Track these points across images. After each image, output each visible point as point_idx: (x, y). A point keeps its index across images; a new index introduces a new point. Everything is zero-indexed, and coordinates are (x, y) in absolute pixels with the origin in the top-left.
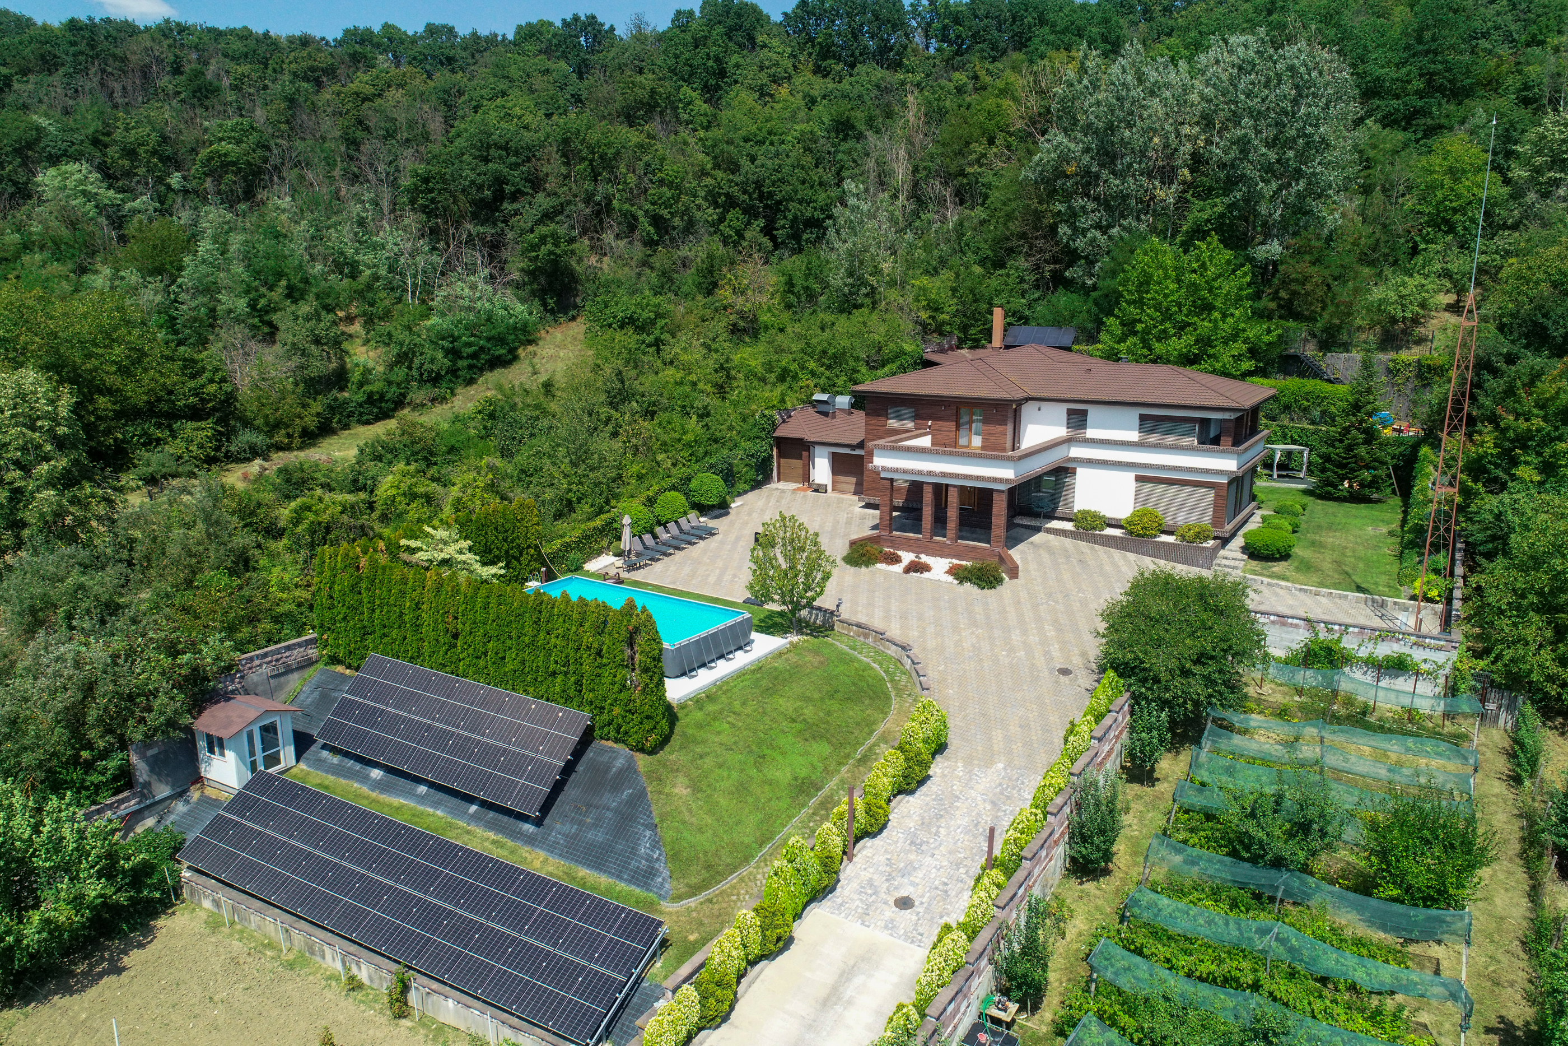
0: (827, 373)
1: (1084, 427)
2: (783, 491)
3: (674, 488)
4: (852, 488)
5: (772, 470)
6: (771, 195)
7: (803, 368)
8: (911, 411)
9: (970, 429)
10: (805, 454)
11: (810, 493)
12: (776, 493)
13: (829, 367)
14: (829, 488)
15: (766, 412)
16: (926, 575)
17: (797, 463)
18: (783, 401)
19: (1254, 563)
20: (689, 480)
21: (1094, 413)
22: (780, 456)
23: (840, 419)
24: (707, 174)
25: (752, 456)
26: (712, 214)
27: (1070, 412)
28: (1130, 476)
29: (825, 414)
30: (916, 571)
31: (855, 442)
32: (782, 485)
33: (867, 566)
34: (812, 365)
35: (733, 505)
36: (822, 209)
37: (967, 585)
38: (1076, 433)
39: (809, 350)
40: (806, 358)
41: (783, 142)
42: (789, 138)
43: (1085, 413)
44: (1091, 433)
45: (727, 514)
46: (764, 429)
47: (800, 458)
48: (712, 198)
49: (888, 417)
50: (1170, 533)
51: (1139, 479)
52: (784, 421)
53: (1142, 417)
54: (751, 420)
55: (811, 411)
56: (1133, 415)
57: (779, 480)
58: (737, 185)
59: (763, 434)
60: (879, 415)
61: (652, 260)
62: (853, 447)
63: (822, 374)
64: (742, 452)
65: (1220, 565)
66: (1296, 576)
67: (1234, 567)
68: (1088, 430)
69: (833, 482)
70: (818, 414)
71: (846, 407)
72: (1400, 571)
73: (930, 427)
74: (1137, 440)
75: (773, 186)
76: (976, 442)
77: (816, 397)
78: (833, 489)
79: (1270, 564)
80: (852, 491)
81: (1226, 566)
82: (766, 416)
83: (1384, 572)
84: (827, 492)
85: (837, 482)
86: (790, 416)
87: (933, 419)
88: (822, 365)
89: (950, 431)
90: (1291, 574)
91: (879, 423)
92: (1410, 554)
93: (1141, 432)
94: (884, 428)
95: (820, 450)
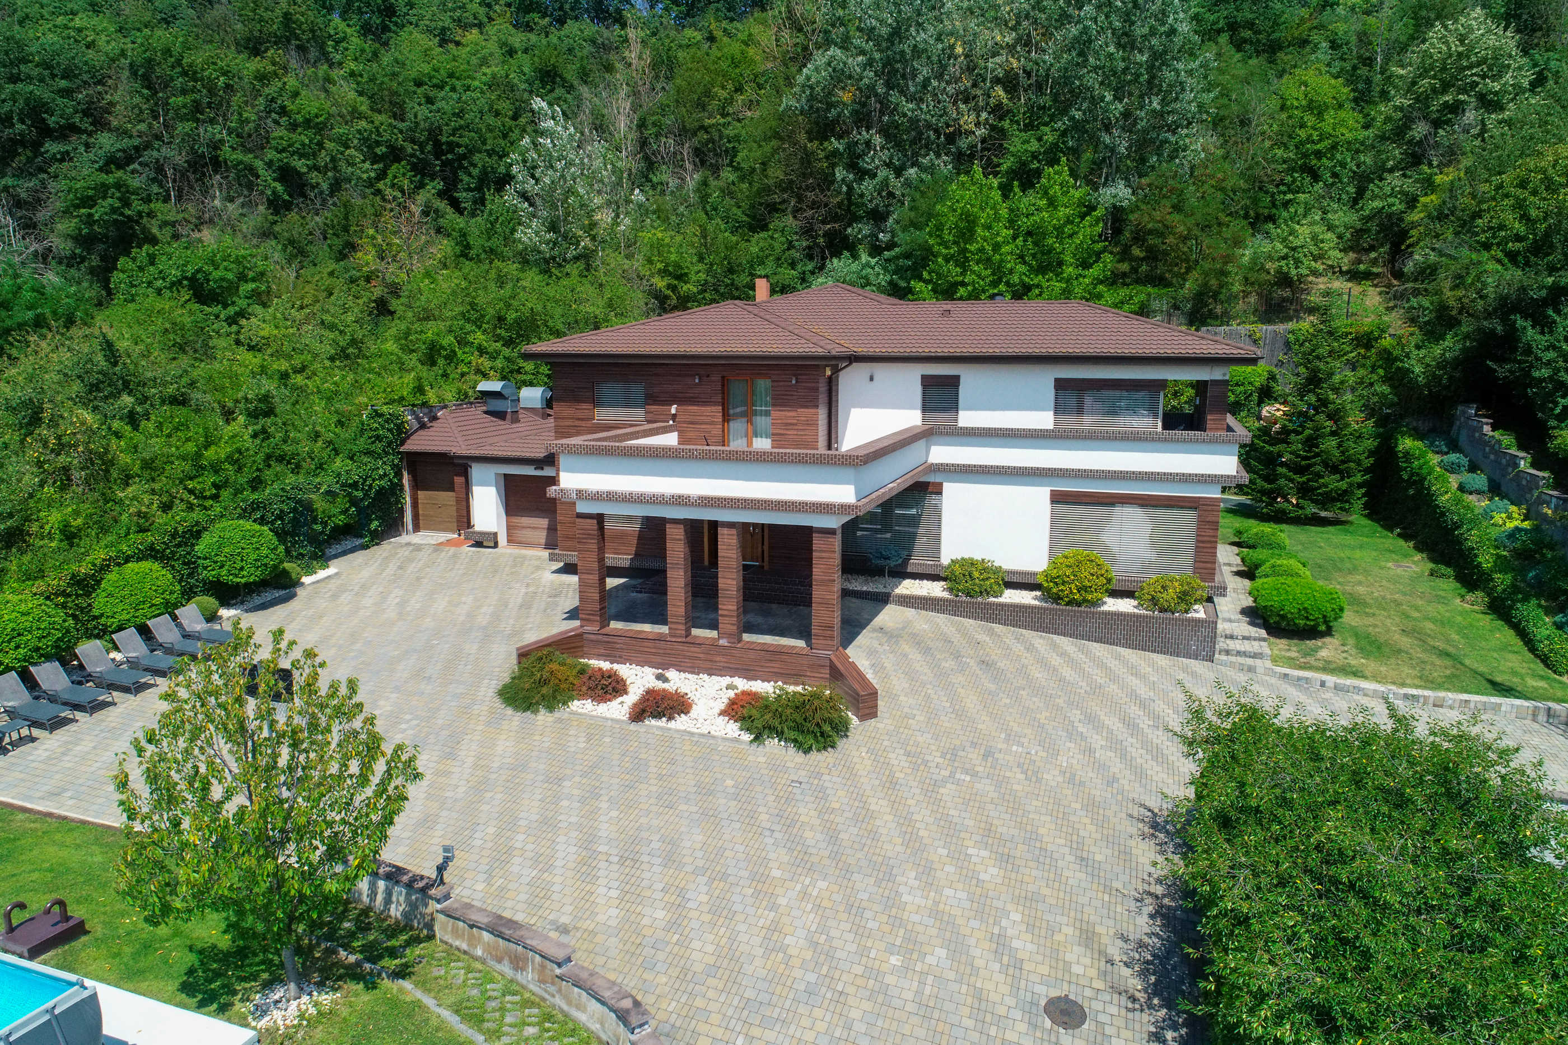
0: (506, 352)
1: (954, 407)
2: (418, 548)
3: (151, 553)
4: (542, 536)
5: (401, 511)
6: (450, 147)
7: (464, 342)
8: (638, 390)
9: (749, 421)
10: (459, 480)
11: (467, 550)
12: (405, 552)
13: (509, 343)
14: (502, 539)
15: (386, 409)
16: (681, 722)
17: (448, 498)
18: (420, 390)
19: (1282, 643)
20: (198, 535)
21: (971, 380)
22: (417, 485)
23: (526, 424)
24: (361, 116)
25: (354, 485)
26: (367, 170)
27: (928, 383)
28: (1040, 496)
29: (501, 415)
30: (658, 716)
31: (535, 455)
32: (420, 537)
33: (551, 709)
34: (480, 337)
35: (306, 580)
37: (773, 744)
38: (941, 419)
39: (475, 315)
40: (469, 327)
43: (954, 382)
44: (967, 418)
45: (291, 597)
46: (378, 438)
47: (451, 488)
48: (369, 147)
49: (595, 403)
50: (1129, 594)
51: (1058, 498)
52: (423, 426)
53: (1061, 385)
54: (355, 423)
55: (477, 412)
56: (1043, 380)
57: (417, 528)
58: (401, 132)
59: (378, 447)
60: (578, 401)
62: (539, 463)
63: (498, 352)
64: (330, 479)
65: (1228, 652)
66: (1371, 666)
67: (1255, 656)
68: (962, 414)
69: (509, 528)
70: (486, 413)
71: (538, 405)
72: (1530, 643)
73: (674, 417)
74: (1051, 426)
75: (454, 135)
76: (762, 444)
77: (484, 386)
78: (509, 541)
79: (1311, 643)
80: (543, 541)
81: (1239, 653)
82: (381, 415)
83: (1505, 648)
84: (496, 545)
85: (516, 527)
86: (435, 418)
87: (681, 401)
88: (498, 338)
89: (712, 423)
90: (1356, 661)
91: (580, 414)
92: (1532, 610)
93: (1058, 411)
94: (589, 423)
95: (476, 470)
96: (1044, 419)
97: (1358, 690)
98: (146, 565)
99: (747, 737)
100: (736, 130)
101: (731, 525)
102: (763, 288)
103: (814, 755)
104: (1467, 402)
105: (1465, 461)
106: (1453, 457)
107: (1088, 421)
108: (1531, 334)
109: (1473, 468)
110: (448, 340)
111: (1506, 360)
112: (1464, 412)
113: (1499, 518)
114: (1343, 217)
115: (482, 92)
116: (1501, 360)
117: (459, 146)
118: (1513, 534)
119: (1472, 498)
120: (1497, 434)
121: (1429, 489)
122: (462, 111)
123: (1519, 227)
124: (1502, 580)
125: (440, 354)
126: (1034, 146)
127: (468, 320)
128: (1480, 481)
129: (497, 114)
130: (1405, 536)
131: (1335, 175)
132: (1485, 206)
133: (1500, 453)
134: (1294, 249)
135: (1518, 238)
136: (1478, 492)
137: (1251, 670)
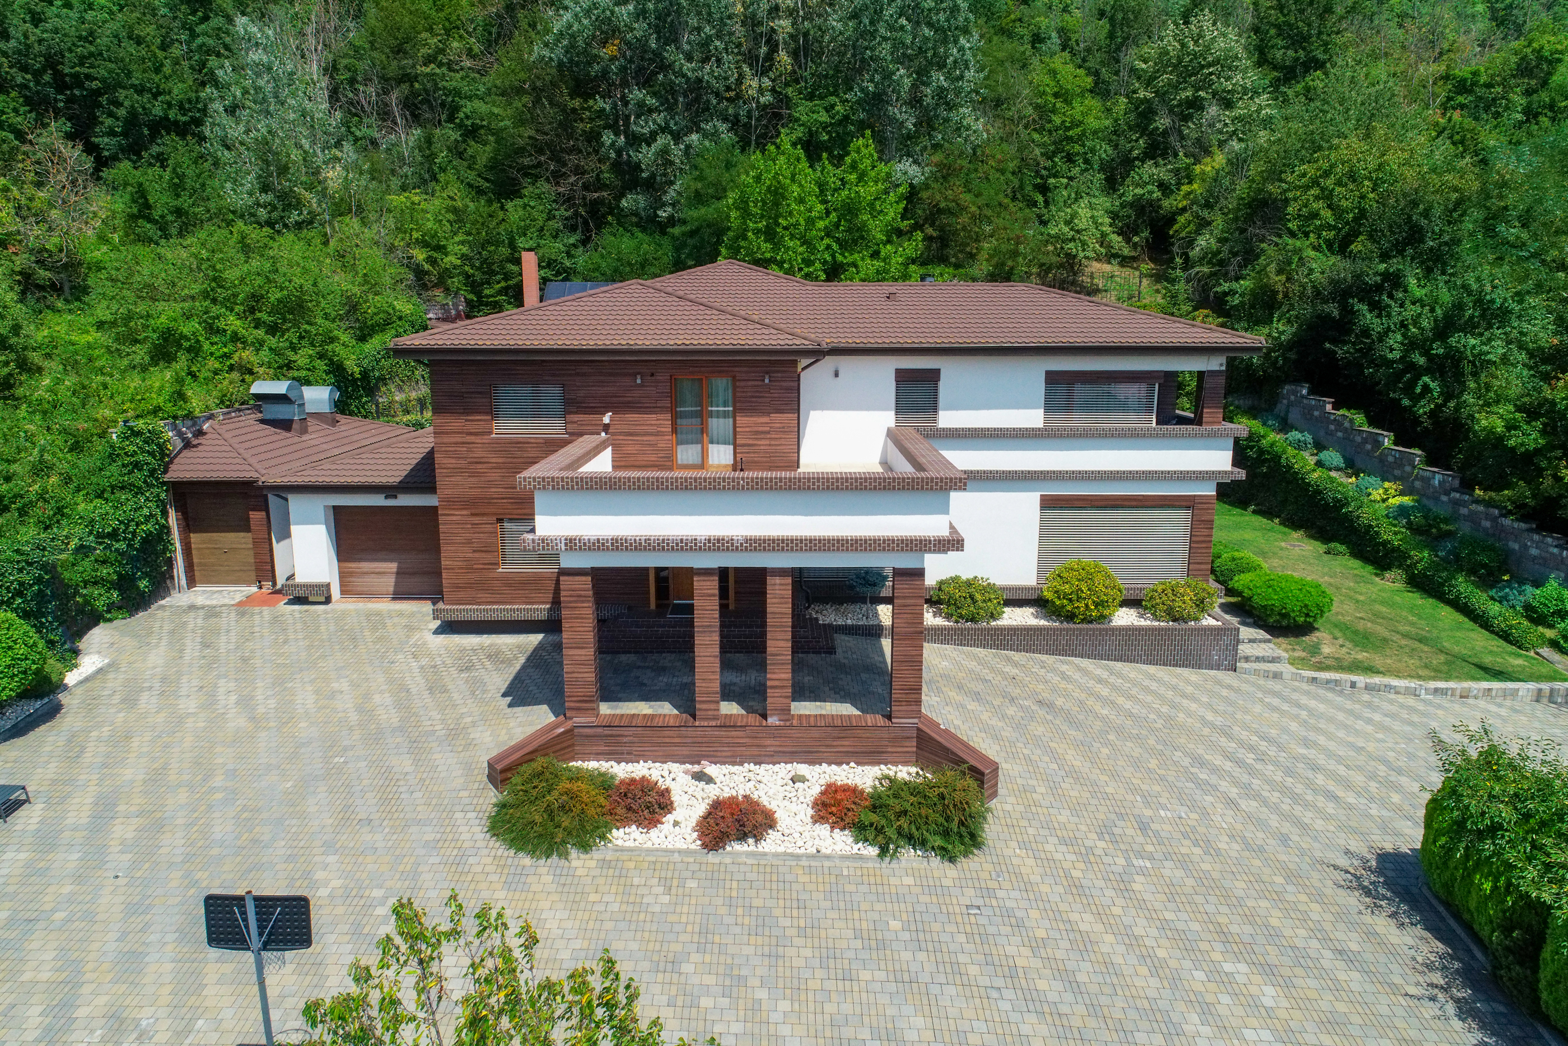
0: (272, 341)
1: (934, 408)
2: (212, 612)
4: (389, 583)
5: (170, 562)
7: (212, 329)
8: (552, 392)
9: (703, 430)
10: (256, 516)
11: (283, 608)
12: (195, 621)
13: (273, 329)
14: (335, 592)
15: (140, 424)
16: (771, 843)
17: (240, 541)
18: (180, 396)
19: (1284, 643)
21: (953, 374)
22: (189, 526)
23: (316, 436)
25: (114, 535)
27: (903, 377)
28: (1028, 501)
29: (285, 425)
31: (394, 476)
34: (233, 323)
35: (71, 678)
37: (909, 856)
38: (922, 418)
39: (221, 294)
40: (215, 310)
43: (933, 376)
44: (947, 419)
45: (53, 711)
46: (137, 466)
47: (246, 527)
49: (492, 412)
50: (1133, 603)
51: (1048, 503)
52: (188, 445)
53: (1052, 378)
54: (100, 446)
55: (249, 419)
56: (1032, 375)
57: (192, 582)
59: (138, 477)
60: (468, 410)
62: (389, 490)
63: (261, 343)
64: (79, 530)
65: (1247, 659)
66: (1378, 661)
67: (1274, 660)
68: (942, 414)
69: (343, 576)
70: (263, 421)
71: (326, 409)
72: (1482, 621)
73: (606, 428)
74: (1041, 425)
75: (82, 64)
76: (721, 457)
77: (259, 387)
78: (343, 592)
79: (1306, 639)
80: (391, 589)
81: (1258, 659)
82: (138, 434)
83: (1459, 627)
84: (328, 600)
85: (351, 574)
86: (200, 433)
87: (619, 407)
88: (258, 324)
90: (1362, 656)
91: (472, 427)
92: (1463, 586)
93: (1049, 407)
94: (485, 439)
95: (296, 503)
96: (1034, 418)
97: (1389, 688)
99: (873, 851)
100: (454, 81)
101: (782, 572)
102: (529, 261)
103: (963, 862)
104: (1297, 381)
105: (1309, 438)
106: (1295, 435)
107: (1078, 420)
108: (1367, 317)
109: (1319, 446)
110: (190, 328)
111: (1345, 343)
112: (1295, 393)
113: (1377, 494)
114: (1104, 202)
115: (111, 13)
116: (1334, 341)
117: (89, 77)
118: (1402, 511)
119: (1333, 474)
120: (1341, 412)
121: (1290, 467)
122: (91, 33)
123: (1327, 215)
124: (1421, 557)
125: (180, 346)
126: (824, 117)
127: (214, 301)
128: (1333, 457)
129: (139, 41)
131: (1086, 161)
132: (1290, 195)
133: (1353, 430)
135: (1330, 227)
136: (1338, 469)
137: (1277, 676)
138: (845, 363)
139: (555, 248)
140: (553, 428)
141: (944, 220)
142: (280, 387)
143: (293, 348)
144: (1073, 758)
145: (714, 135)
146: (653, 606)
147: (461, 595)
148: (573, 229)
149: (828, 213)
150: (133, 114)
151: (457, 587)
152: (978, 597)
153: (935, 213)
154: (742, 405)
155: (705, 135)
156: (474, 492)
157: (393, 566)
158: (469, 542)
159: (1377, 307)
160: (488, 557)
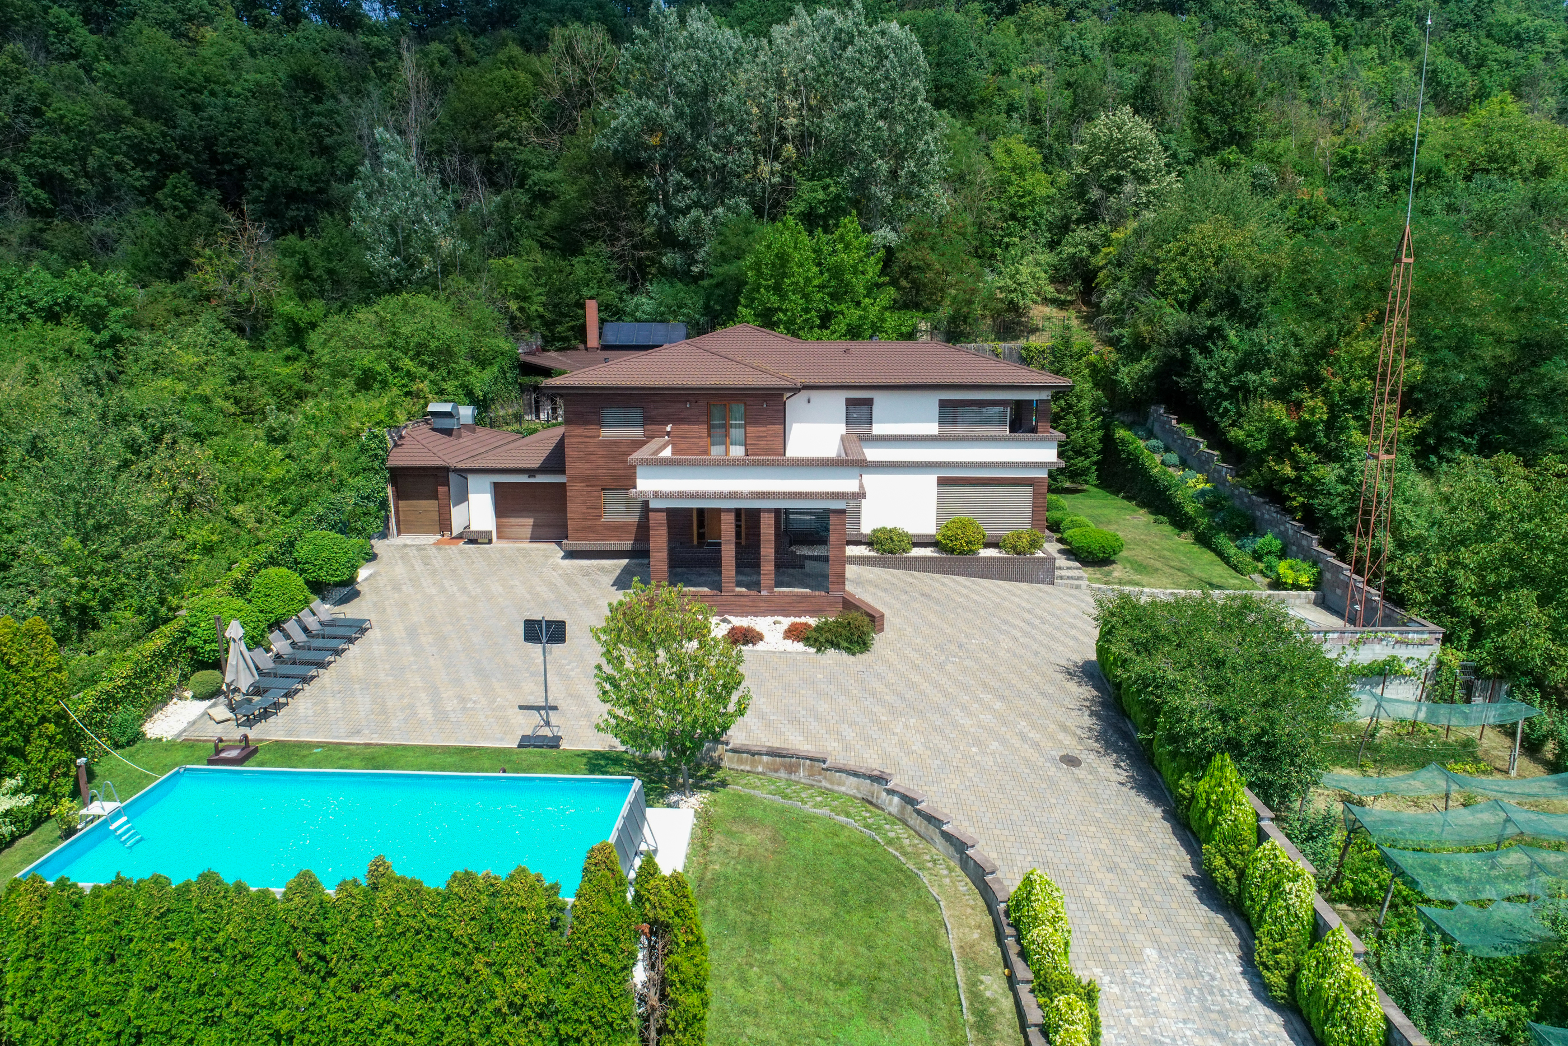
0: (432, 375)
1: (870, 423)
2: (420, 548)
3: (272, 561)
4: (528, 531)
5: (389, 519)
6: (228, 158)
7: (395, 369)
8: (636, 414)
9: (727, 435)
10: (442, 490)
11: (463, 546)
12: (412, 552)
13: (432, 367)
14: (494, 537)
15: (376, 431)
16: (761, 646)
17: (431, 505)
19: (1090, 570)
20: (292, 544)
21: (881, 401)
22: (399, 496)
23: (467, 439)
24: (128, 122)
26: (138, 177)
27: (850, 403)
28: (930, 480)
29: (448, 432)
30: (746, 642)
31: (535, 463)
32: (406, 539)
34: (407, 364)
35: (359, 578)
36: (310, 180)
37: (831, 652)
38: (862, 429)
39: (400, 343)
40: (397, 354)
41: (229, 94)
42: (238, 89)
43: (869, 402)
44: (878, 429)
45: (358, 592)
46: (374, 456)
47: (435, 496)
48: (139, 154)
49: (601, 424)
50: (995, 545)
51: (942, 482)
52: (396, 445)
53: (943, 404)
54: (354, 445)
55: (426, 428)
56: (931, 402)
57: (399, 533)
58: (174, 139)
60: (586, 423)
61: (47, 236)
62: (531, 472)
63: (425, 377)
65: (1061, 578)
66: (1145, 579)
67: (1078, 578)
68: (875, 426)
69: (499, 527)
70: (433, 430)
71: (470, 421)
72: (1225, 559)
73: (668, 433)
74: (936, 433)
75: (231, 145)
76: (737, 451)
77: (433, 407)
78: (498, 537)
79: (1106, 568)
80: (529, 536)
81: (1068, 578)
83: (1212, 563)
84: (490, 542)
85: (504, 526)
86: (401, 437)
87: (676, 421)
88: (423, 363)
89: (700, 437)
90: (1136, 577)
91: (587, 433)
92: (1222, 539)
93: (941, 422)
94: (596, 440)
95: (472, 480)
96: (932, 428)
98: (272, 570)
99: (813, 650)
100: (524, 155)
101: (769, 511)
102: (592, 308)
103: (859, 656)
104: (1158, 403)
105: (1161, 444)
106: (1153, 442)
107: (960, 430)
108: (1199, 358)
109: (1167, 449)
110: (383, 366)
111: (1186, 376)
112: (1157, 411)
113: (1191, 482)
114: (1046, 257)
115: (247, 99)
116: (1180, 375)
117: (236, 155)
118: (1203, 493)
119: (1171, 470)
120: (1182, 426)
121: (1143, 464)
122: (239, 120)
123: (1183, 283)
124: (1203, 522)
125: (375, 380)
126: (821, 195)
128: (1173, 458)
129: (275, 125)
130: (1129, 498)
131: (1036, 223)
132: (1160, 266)
133: (1184, 439)
134: (1020, 284)
135: (1183, 291)
136: (1174, 466)
137: (1078, 587)
138: (814, 394)
139: (610, 295)
140: (636, 433)
141: (915, 274)
142: (447, 408)
143: (444, 379)
144: (933, 618)
145: (735, 210)
146: (695, 542)
147: (579, 535)
148: (624, 279)
149: (822, 273)
150: (274, 186)
151: (577, 530)
152: (895, 538)
153: (907, 270)
154: (750, 420)
155: (729, 209)
156: (588, 472)
157: (530, 521)
158: (585, 503)
159: (1206, 352)
160: (596, 512)
